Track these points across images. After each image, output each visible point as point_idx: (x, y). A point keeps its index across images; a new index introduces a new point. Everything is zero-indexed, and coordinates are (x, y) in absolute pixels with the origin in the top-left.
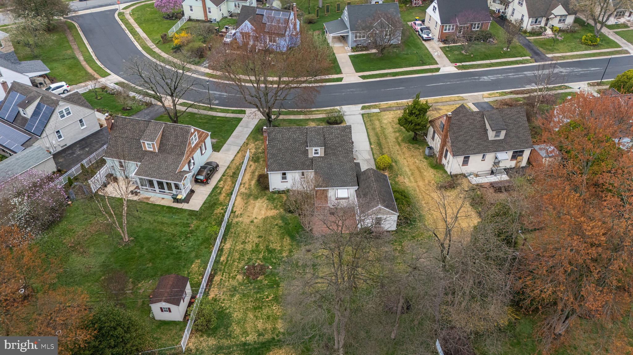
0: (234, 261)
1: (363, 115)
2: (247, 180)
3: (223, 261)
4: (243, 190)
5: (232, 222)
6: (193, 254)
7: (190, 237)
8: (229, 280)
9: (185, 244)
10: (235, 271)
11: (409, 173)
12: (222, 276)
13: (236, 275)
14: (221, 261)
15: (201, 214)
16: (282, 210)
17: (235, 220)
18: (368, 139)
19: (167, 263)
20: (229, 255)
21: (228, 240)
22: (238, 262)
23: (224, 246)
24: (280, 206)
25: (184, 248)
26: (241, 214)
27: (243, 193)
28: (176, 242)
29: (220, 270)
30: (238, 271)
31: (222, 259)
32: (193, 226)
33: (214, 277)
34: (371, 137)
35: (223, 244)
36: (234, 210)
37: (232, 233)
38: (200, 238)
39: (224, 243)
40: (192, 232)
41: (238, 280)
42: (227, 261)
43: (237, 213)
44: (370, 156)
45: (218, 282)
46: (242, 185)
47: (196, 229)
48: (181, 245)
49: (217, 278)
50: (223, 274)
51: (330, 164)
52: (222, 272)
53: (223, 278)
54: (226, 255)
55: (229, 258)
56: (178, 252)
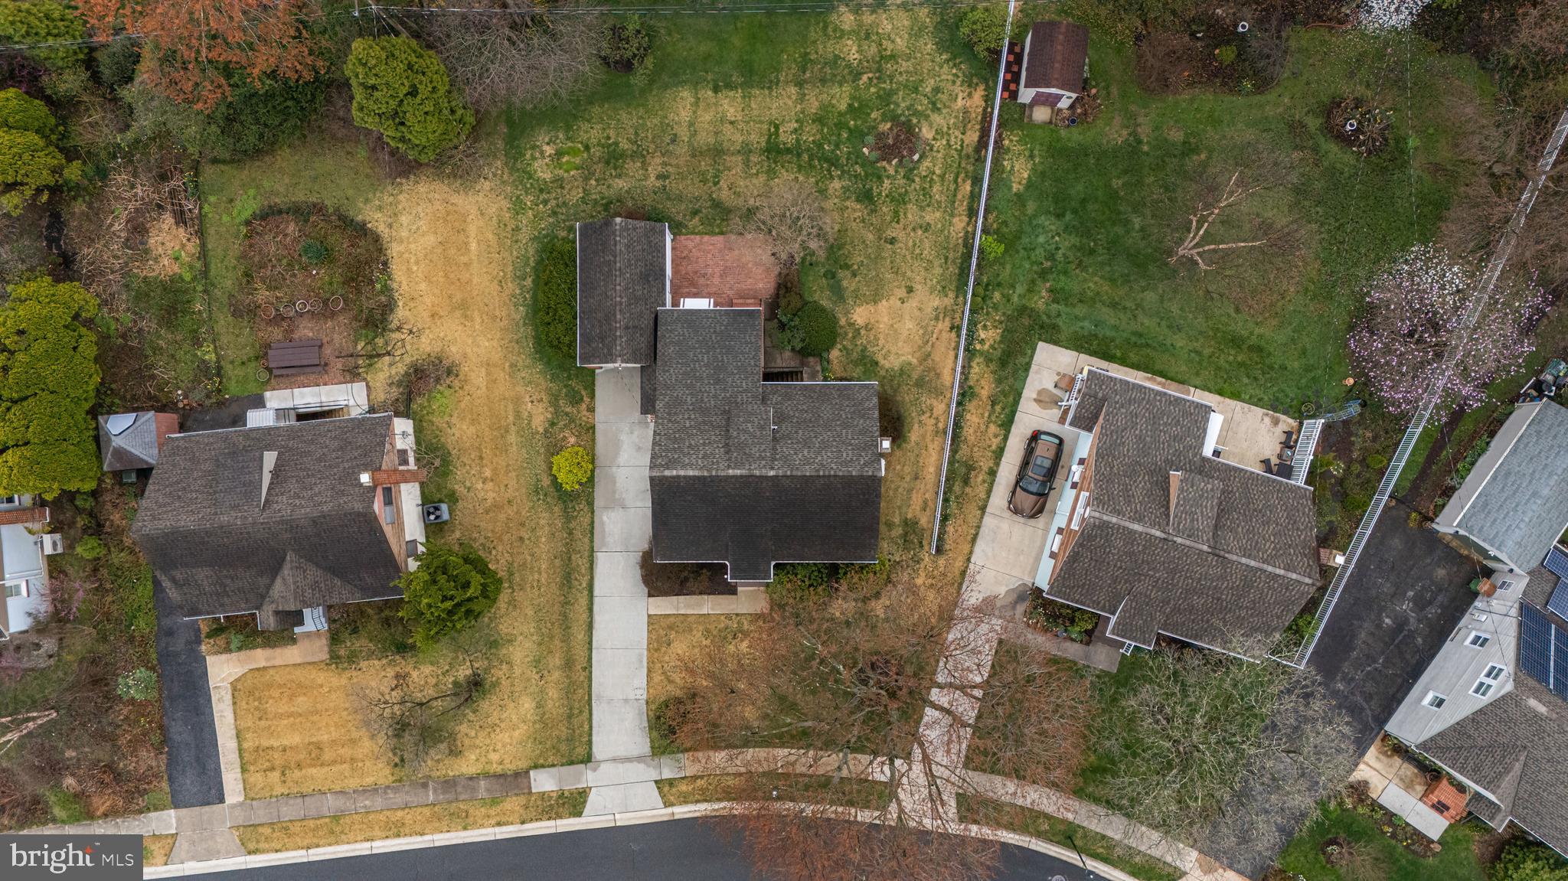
0: (942, 177)
1: (588, 759)
2: (931, 446)
3: (964, 181)
4: (939, 408)
5: (957, 297)
6: (1031, 207)
7: (1047, 260)
8: (949, 128)
9: (1053, 237)
10: (938, 151)
11: (512, 438)
12: (962, 140)
13: (934, 139)
14: (969, 182)
15: (1031, 328)
16: (843, 322)
17: (949, 301)
18: (596, 608)
19: (1080, 187)
20: (955, 196)
21: (960, 241)
22: (934, 173)
23: (968, 224)
24: (846, 334)
25: (1053, 227)
26: (937, 318)
27: (937, 398)
28: (1074, 246)
29: (968, 157)
30: (931, 150)
31: (968, 188)
32: (1044, 293)
33: (979, 141)
34: (585, 616)
35: (970, 229)
36: (953, 335)
37: (954, 262)
38: (1022, 253)
39: (967, 232)
40: (1043, 274)
41: (931, 126)
42: (956, 181)
43: (947, 323)
44: (603, 523)
45: (969, 126)
46: (941, 425)
47: (1033, 282)
48: (1058, 234)
49: (972, 137)
50: (962, 146)
51: (718, 381)
52: (964, 152)
53: (961, 136)
54: (959, 197)
55: (952, 187)
56: (1063, 215)
